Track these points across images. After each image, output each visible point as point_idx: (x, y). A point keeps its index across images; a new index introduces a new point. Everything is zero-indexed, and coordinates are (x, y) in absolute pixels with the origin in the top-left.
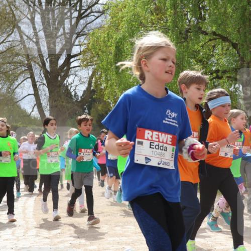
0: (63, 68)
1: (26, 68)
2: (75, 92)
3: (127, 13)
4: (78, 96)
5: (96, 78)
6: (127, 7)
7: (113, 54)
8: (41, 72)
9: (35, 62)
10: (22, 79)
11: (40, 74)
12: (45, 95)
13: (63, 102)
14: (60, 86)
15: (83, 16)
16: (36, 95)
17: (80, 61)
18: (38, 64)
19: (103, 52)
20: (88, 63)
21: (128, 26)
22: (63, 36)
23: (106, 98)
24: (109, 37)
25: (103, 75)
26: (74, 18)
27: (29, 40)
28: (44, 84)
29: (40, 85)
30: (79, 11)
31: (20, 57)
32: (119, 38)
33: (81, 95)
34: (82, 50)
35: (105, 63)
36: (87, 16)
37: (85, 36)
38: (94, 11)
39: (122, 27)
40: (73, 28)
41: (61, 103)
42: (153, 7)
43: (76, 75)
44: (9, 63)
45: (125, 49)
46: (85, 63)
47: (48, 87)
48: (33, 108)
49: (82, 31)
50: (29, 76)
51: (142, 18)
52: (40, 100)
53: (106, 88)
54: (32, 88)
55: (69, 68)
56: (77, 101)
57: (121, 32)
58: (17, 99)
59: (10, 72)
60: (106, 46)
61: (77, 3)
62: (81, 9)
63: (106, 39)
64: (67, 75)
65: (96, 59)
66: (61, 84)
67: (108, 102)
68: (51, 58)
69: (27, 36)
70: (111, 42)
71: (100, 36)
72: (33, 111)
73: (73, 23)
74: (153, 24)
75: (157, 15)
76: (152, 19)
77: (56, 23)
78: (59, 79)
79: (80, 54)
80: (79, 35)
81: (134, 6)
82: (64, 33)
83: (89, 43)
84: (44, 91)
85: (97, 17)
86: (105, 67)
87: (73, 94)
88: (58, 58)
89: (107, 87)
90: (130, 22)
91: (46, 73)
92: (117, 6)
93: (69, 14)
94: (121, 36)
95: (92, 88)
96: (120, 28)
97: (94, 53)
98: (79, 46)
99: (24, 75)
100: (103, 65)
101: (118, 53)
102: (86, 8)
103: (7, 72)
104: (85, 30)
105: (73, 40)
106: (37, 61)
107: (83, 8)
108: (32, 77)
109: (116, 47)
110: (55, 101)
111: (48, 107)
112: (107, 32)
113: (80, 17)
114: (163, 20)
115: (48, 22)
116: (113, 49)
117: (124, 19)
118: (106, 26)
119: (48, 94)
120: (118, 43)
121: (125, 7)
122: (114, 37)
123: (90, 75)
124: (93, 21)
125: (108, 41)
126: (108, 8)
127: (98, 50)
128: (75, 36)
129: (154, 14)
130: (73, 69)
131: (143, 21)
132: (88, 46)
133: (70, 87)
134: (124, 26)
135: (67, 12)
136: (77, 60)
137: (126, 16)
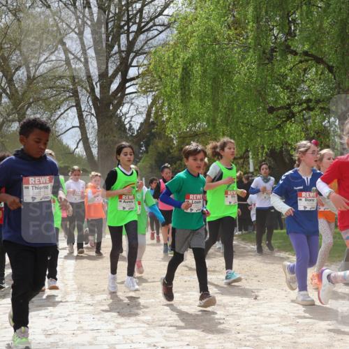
0: (117, 95)
1: (71, 94)
2: (130, 124)
3: (198, 26)
4: (133, 129)
5: (157, 108)
6: (198, 19)
7: (179, 78)
8: (90, 99)
9: (82, 86)
10: (66, 108)
11: (88, 102)
12: (93, 127)
13: (115, 137)
14: (111, 117)
15: (143, 30)
16: (82, 127)
17: (137, 86)
18: (86, 89)
19: (166, 75)
20: (147, 88)
21: (199, 42)
22: (118, 55)
23: (168, 132)
24: (175, 56)
25: (166, 104)
26: (132, 32)
28: (93, 114)
29: (87, 115)
30: (139, 24)
31: (64, 81)
32: (186, 57)
33: (138, 128)
34: (140, 72)
35: (168, 89)
36: (149, 30)
37: (145, 55)
38: (158, 24)
40: (131, 44)
41: (112, 138)
42: (230, 19)
43: (132, 104)
44: (51, 88)
45: (194, 71)
46: (143, 89)
47: (97, 117)
48: (78, 144)
49: (141, 48)
50: (74, 104)
51: (217, 33)
52: (86, 134)
53: (168, 120)
54: (77, 119)
55: (124, 95)
56: (131, 136)
57: (190, 51)
58: (58, 132)
59: (51, 99)
60: (171, 67)
61: (137, 14)
62: (140, 22)
63: (171, 59)
64: (121, 104)
65: (157, 83)
66: (113, 114)
67: (171, 137)
68: (102, 82)
70: (178, 63)
71: (163, 55)
72: (77, 147)
73: (131, 38)
74: (231, 41)
75: (236, 29)
76: (229, 34)
77: (110, 39)
78: (111, 108)
79: (138, 77)
80: (138, 53)
81: (207, 18)
82: (120, 51)
83: (150, 64)
84: (92, 123)
85: (161, 32)
86: (169, 93)
87: (127, 126)
88: (111, 82)
89: (170, 118)
90: (202, 38)
91: (95, 100)
92: (185, 18)
93: (126, 28)
94: (189, 55)
95: (151, 120)
96: (189, 45)
97: (155, 76)
98: (137, 68)
99: (67, 102)
100: (166, 91)
101: (185, 76)
102: (147, 20)
103: (47, 99)
104: (145, 47)
105: (130, 60)
106: (85, 86)
107: (143, 20)
108: (78, 106)
109: (183, 69)
110: (105, 135)
111: (96, 143)
112: (173, 50)
113: (140, 31)
114: (243, 36)
116: (179, 72)
117: (195, 34)
118: (172, 43)
119: (96, 127)
120: (185, 63)
121: (196, 19)
122: (182, 56)
123: (149, 103)
124: (156, 36)
125: (174, 61)
126: (175, 21)
127: (160, 73)
128: (132, 55)
129: (232, 28)
130: (128, 96)
131: (218, 37)
132: (148, 67)
133: (123, 118)
134: (194, 43)
135: (124, 25)
136: (133, 85)
137: (197, 31)
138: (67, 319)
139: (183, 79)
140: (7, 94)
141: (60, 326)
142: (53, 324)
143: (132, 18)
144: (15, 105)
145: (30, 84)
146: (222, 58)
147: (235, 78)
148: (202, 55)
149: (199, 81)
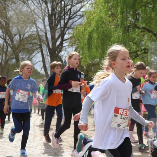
0: (59, 47)
1: (39, 47)
3: (96, 16)
4: (66, 62)
6: (96, 13)
7: (87, 39)
8: (47, 49)
11: (46, 50)
12: (48, 61)
14: (56, 57)
15: (71, 18)
16: (44, 61)
18: (45, 44)
19: (81, 38)
20: (73, 44)
21: (96, 24)
22: (60, 29)
23: (82, 64)
24: (85, 30)
25: (81, 51)
26: (67, 19)
27: (41, 31)
28: (48, 56)
29: (46, 56)
31: (36, 41)
32: (90, 30)
35: (82, 44)
36: (74, 18)
37: (72, 29)
39: (93, 24)
40: (66, 24)
43: (66, 51)
44: (30, 44)
45: (94, 36)
46: (71, 44)
47: (50, 57)
48: (42, 69)
49: (70, 26)
50: (40, 51)
51: (104, 19)
52: (45, 64)
55: (62, 47)
57: (92, 27)
58: (33, 63)
59: (30, 49)
60: (84, 34)
61: (68, 11)
62: (70, 14)
63: (84, 31)
65: (77, 42)
67: (83, 66)
68: (53, 41)
69: (40, 29)
70: (86, 33)
71: (80, 29)
74: (110, 22)
75: (113, 17)
76: (109, 20)
77: (56, 22)
78: (57, 52)
79: (68, 39)
80: (69, 28)
81: (100, 13)
82: (61, 27)
83: (74, 33)
84: (48, 59)
86: (82, 46)
87: (64, 61)
89: (83, 57)
90: (97, 21)
91: (49, 49)
92: (90, 12)
93: (63, 17)
94: (91, 29)
96: (91, 24)
97: (76, 38)
99: (37, 50)
101: (90, 38)
102: (73, 13)
103: (28, 49)
104: (72, 25)
105: (65, 31)
106: (45, 43)
109: (89, 35)
112: (84, 27)
114: (116, 20)
115: (52, 21)
116: (87, 37)
117: (94, 20)
118: (84, 24)
119: (50, 61)
120: (90, 33)
121: (95, 13)
122: (88, 30)
125: (85, 32)
126: (85, 14)
127: (78, 37)
128: (66, 29)
129: (111, 17)
130: (64, 47)
131: (104, 21)
132: (73, 35)
133: (62, 57)
134: (94, 24)
135: (63, 16)
136: (67, 42)
137: (95, 18)
138: (36, 148)
139: (88, 40)
140: (10, 46)
141: (33, 151)
142: (29, 150)
143: (66, 13)
144: (14, 51)
145: (21, 42)
146: (106, 30)
147: (112, 39)
148: (97, 29)
149: (96, 40)
